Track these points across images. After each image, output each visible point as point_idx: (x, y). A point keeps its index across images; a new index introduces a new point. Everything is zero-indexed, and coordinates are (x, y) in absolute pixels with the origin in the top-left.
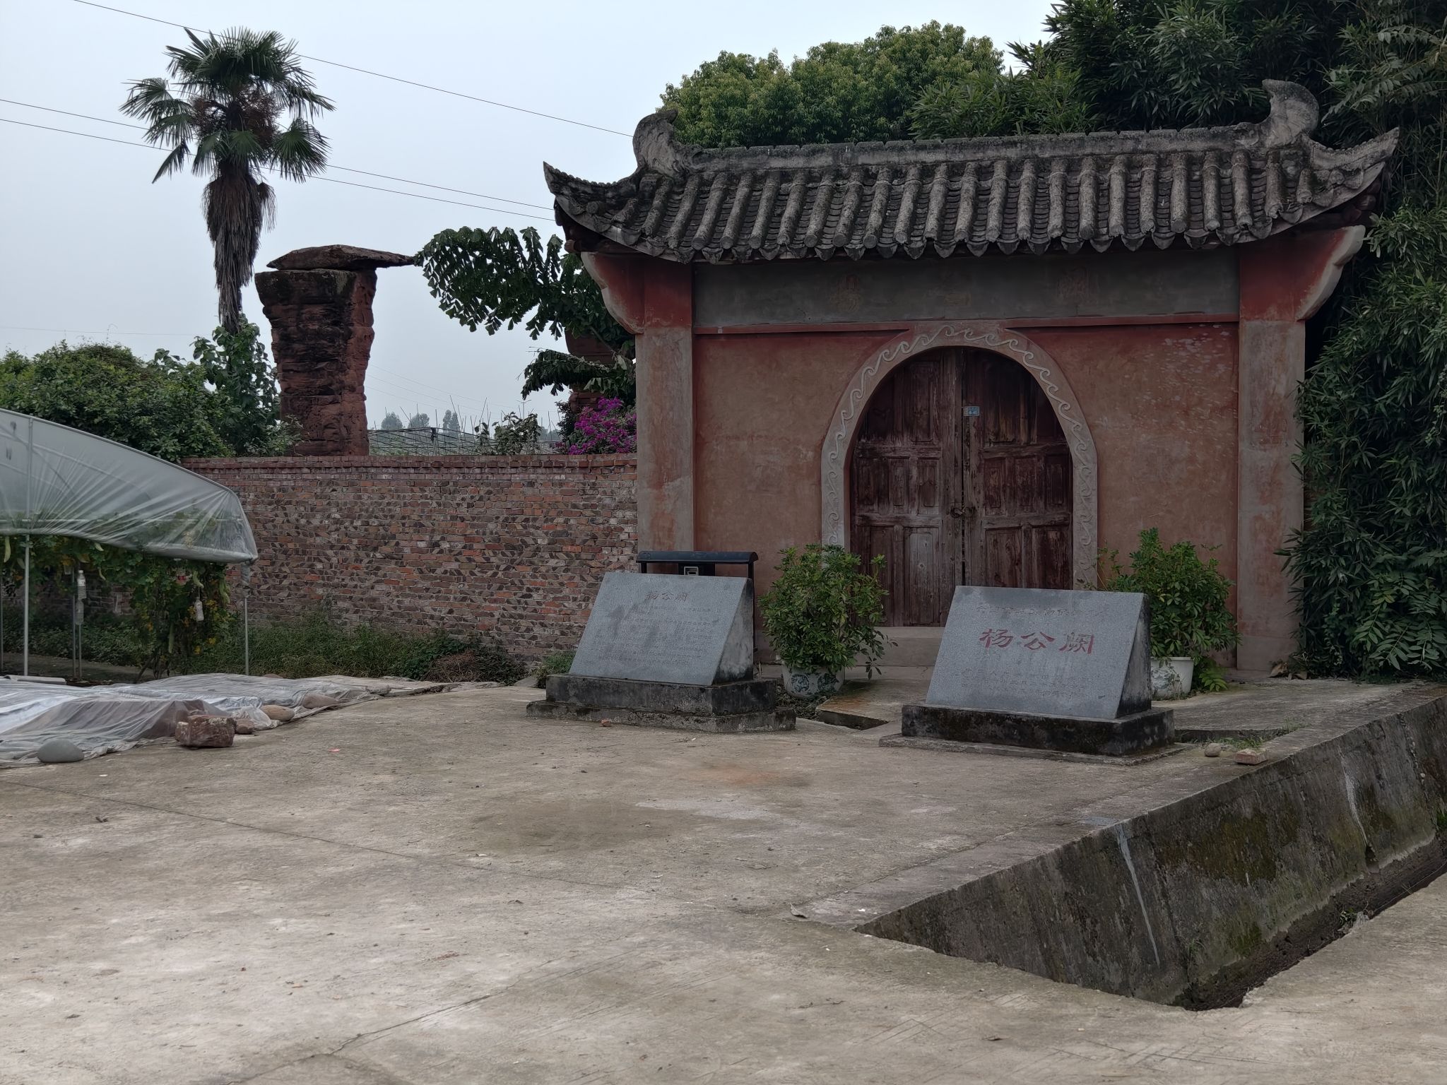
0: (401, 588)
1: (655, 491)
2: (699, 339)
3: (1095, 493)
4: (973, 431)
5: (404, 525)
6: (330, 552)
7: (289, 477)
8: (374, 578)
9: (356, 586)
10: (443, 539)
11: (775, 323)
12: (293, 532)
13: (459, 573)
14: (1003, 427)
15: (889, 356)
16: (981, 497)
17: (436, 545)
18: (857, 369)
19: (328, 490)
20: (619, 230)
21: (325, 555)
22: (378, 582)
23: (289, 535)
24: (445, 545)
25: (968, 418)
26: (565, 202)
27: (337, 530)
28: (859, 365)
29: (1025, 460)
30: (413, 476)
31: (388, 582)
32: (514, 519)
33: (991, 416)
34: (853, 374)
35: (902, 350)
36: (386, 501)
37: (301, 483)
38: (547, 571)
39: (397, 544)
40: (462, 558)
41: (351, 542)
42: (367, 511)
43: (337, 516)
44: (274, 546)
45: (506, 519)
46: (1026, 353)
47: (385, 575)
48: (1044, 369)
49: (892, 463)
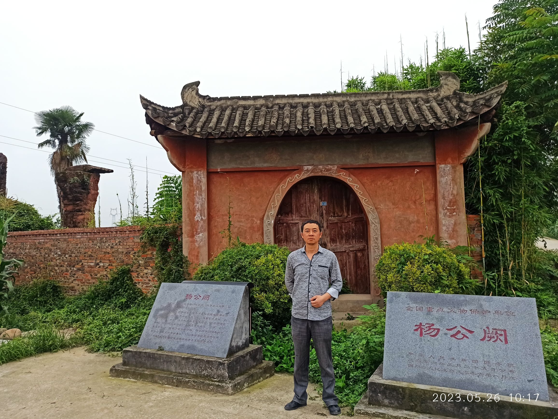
0: (84, 283)
1: (191, 239)
2: (210, 174)
3: (380, 236)
4: (324, 212)
5: (85, 256)
6: (56, 268)
7: (42, 238)
8: (73, 279)
9: (66, 282)
10: (100, 262)
11: (242, 166)
12: (43, 260)
13: (107, 276)
14: (337, 210)
15: (291, 180)
16: (329, 239)
17: (98, 264)
18: (278, 186)
19: (56, 243)
20: (174, 124)
21: (55, 269)
22: (74, 280)
23: (41, 261)
24: (101, 264)
25: (322, 206)
26: (150, 112)
27: (59, 259)
28: (279, 184)
29: (346, 223)
30: (89, 236)
31: (78, 280)
32: (130, 253)
33: (331, 206)
34: (276, 188)
35: (297, 178)
36: (78, 246)
37: (46, 241)
38: (143, 275)
39: (82, 264)
40: (108, 270)
41: (64, 264)
42: (71, 251)
43: (60, 253)
44: (36, 266)
45: (127, 253)
46: (349, 178)
47: (77, 277)
48: (356, 185)
49: (291, 225)
